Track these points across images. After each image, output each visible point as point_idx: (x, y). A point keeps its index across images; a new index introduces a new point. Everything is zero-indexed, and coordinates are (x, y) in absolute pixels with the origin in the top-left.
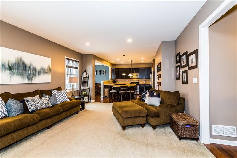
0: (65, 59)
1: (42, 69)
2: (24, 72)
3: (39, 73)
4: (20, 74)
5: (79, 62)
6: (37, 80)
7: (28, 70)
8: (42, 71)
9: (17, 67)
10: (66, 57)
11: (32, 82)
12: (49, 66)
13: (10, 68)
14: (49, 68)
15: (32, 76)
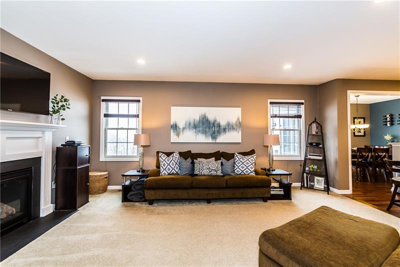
0: (269, 103)
1: (228, 124)
2: (207, 129)
3: (225, 130)
4: (204, 132)
5: (302, 104)
6: (223, 138)
7: (212, 127)
8: (229, 127)
9: (201, 125)
10: (269, 101)
11: (217, 142)
12: (238, 119)
13: (195, 127)
14: (238, 122)
15: (216, 134)
